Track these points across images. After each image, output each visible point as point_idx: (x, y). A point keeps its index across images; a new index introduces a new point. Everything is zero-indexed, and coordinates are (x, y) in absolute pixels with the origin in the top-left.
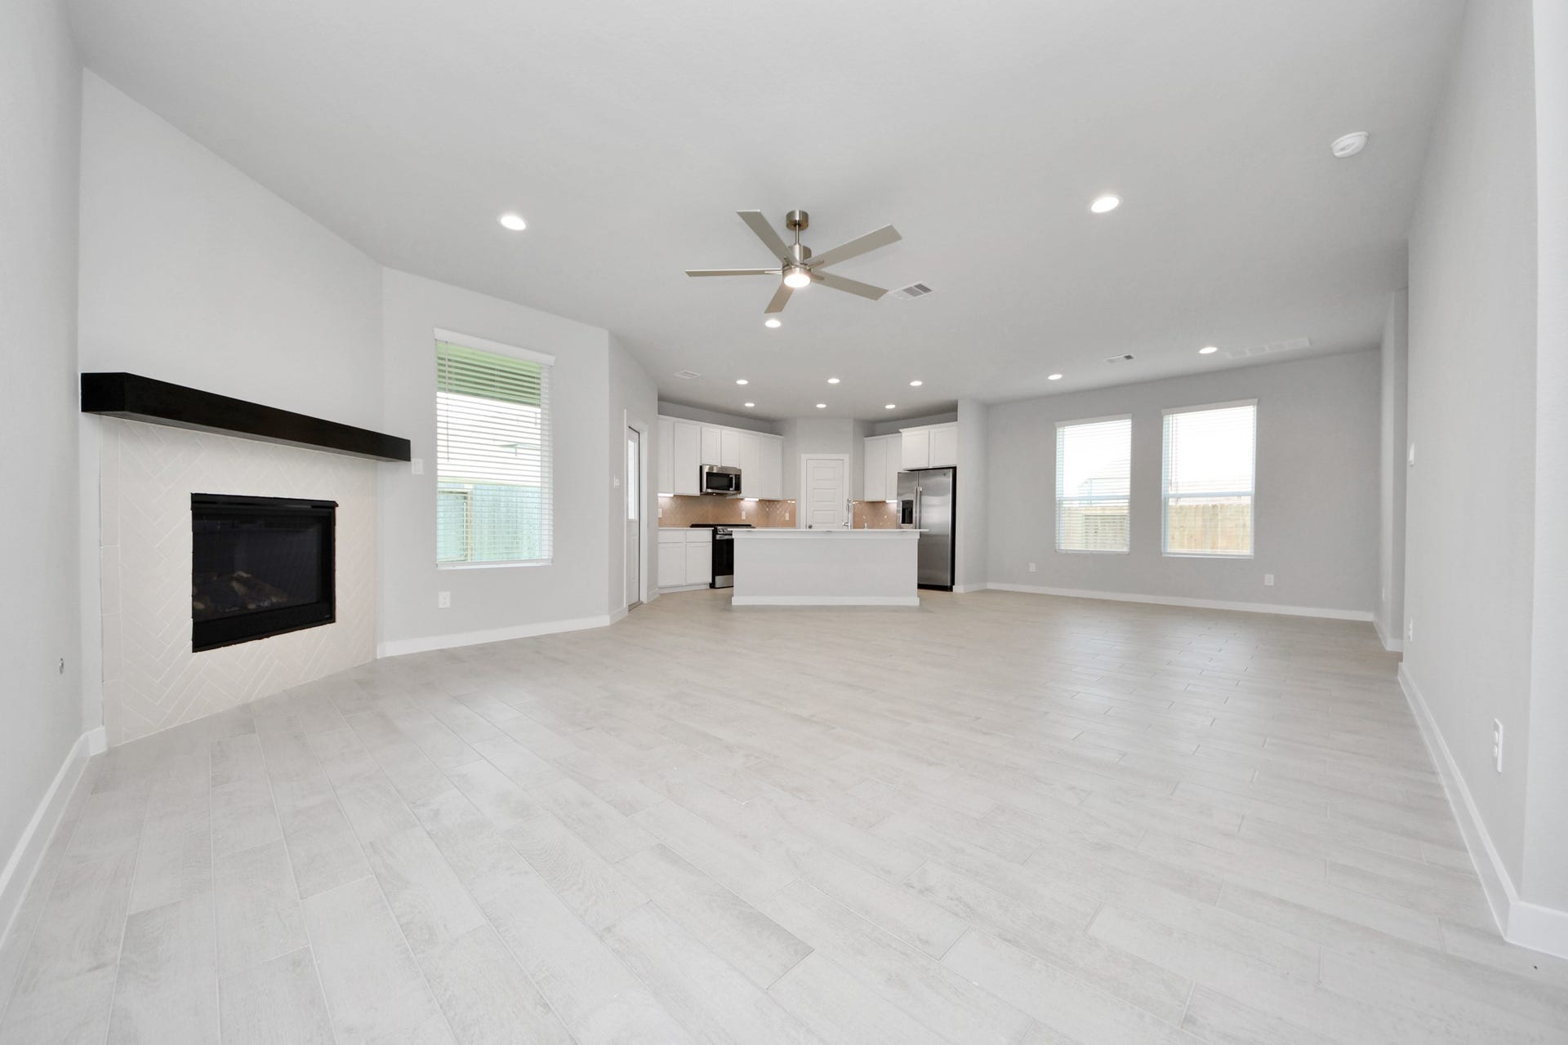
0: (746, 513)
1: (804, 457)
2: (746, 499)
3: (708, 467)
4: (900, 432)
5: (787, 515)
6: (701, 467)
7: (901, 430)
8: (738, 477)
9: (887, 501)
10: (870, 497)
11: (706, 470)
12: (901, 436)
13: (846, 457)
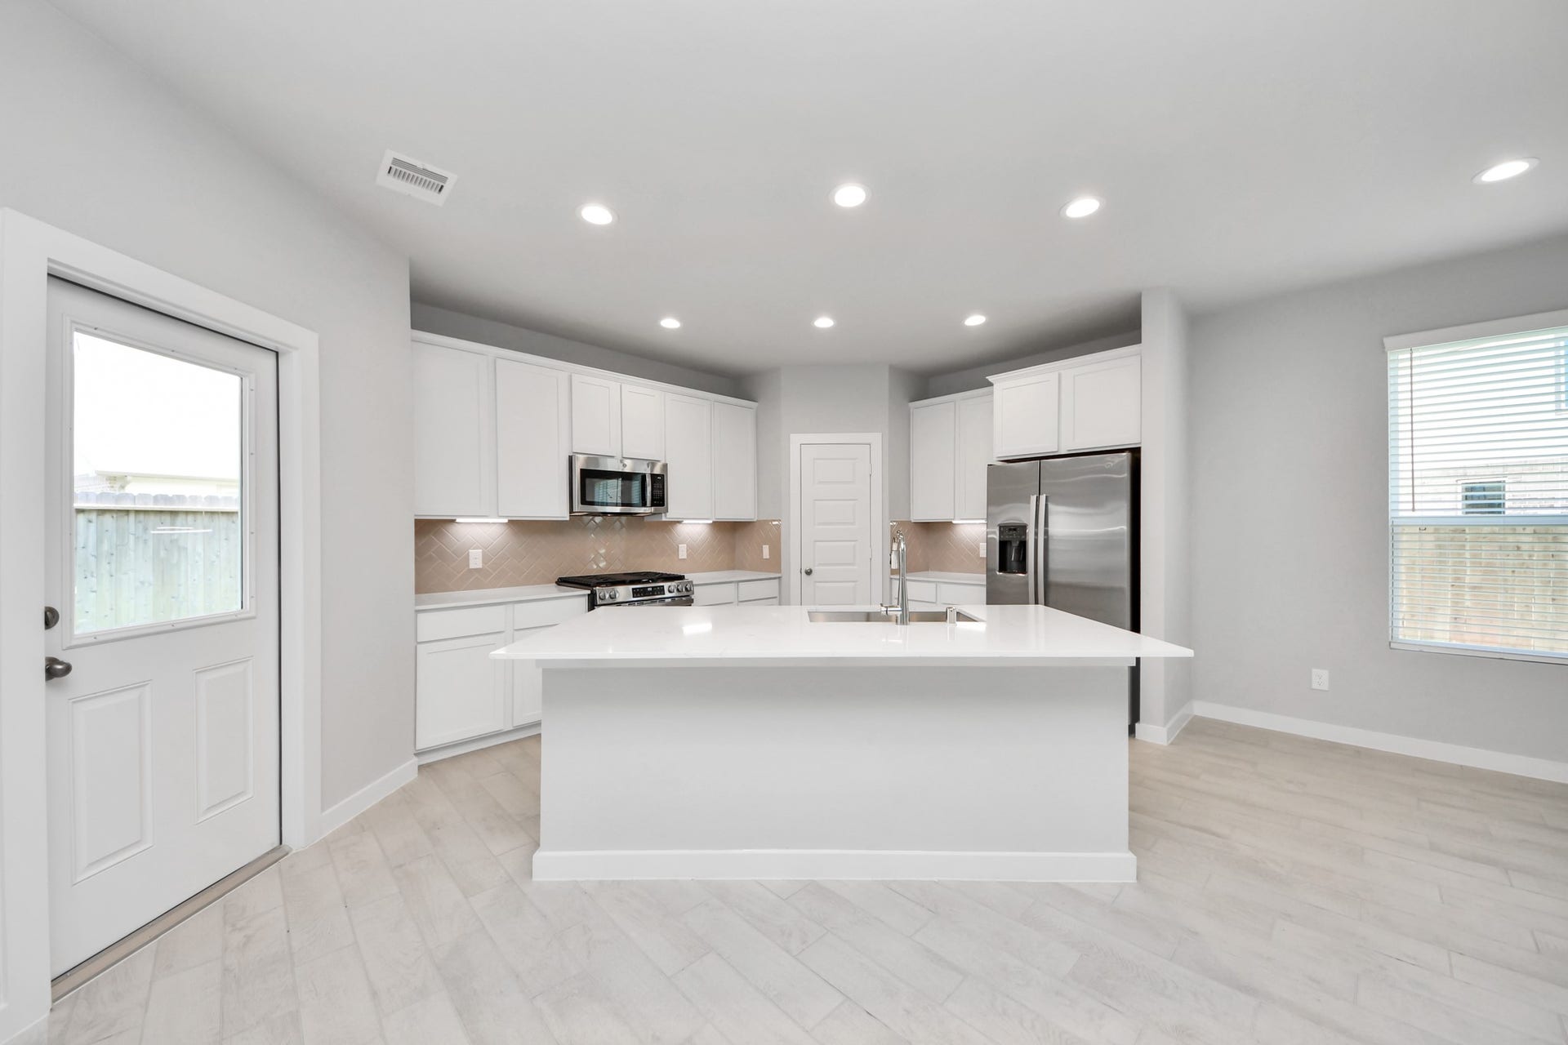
0: (689, 548)
1: (796, 439)
2: (685, 522)
3: (581, 457)
4: (991, 384)
5: (766, 549)
6: (571, 459)
7: (990, 378)
8: (659, 481)
9: (954, 522)
10: (920, 514)
11: (579, 465)
12: (992, 393)
13: (876, 439)
